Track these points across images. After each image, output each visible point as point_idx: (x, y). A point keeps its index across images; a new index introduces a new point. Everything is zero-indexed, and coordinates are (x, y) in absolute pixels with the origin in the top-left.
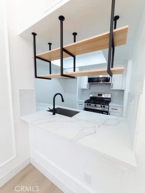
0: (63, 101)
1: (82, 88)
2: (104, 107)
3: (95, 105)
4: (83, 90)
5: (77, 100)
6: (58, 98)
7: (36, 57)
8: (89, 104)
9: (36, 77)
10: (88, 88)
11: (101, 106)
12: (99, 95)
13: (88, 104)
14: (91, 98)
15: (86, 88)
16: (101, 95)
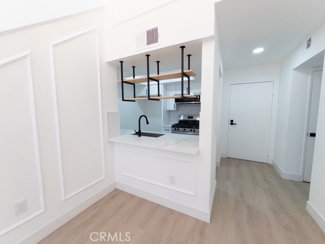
0: (148, 123)
1: (168, 109)
2: (194, 130)
3: (184, 130)
4: (169, 111)
5: (162, 125)
6: (143, 120)
7: (123, 82)
8: (177, 128)
9: (123, 100)
10: (175, 109)
11: (191, 130)
12: (189, 117)
13: (175, 129)
14: (181, 122)
15: (173, 109)
16: (192, 117)
